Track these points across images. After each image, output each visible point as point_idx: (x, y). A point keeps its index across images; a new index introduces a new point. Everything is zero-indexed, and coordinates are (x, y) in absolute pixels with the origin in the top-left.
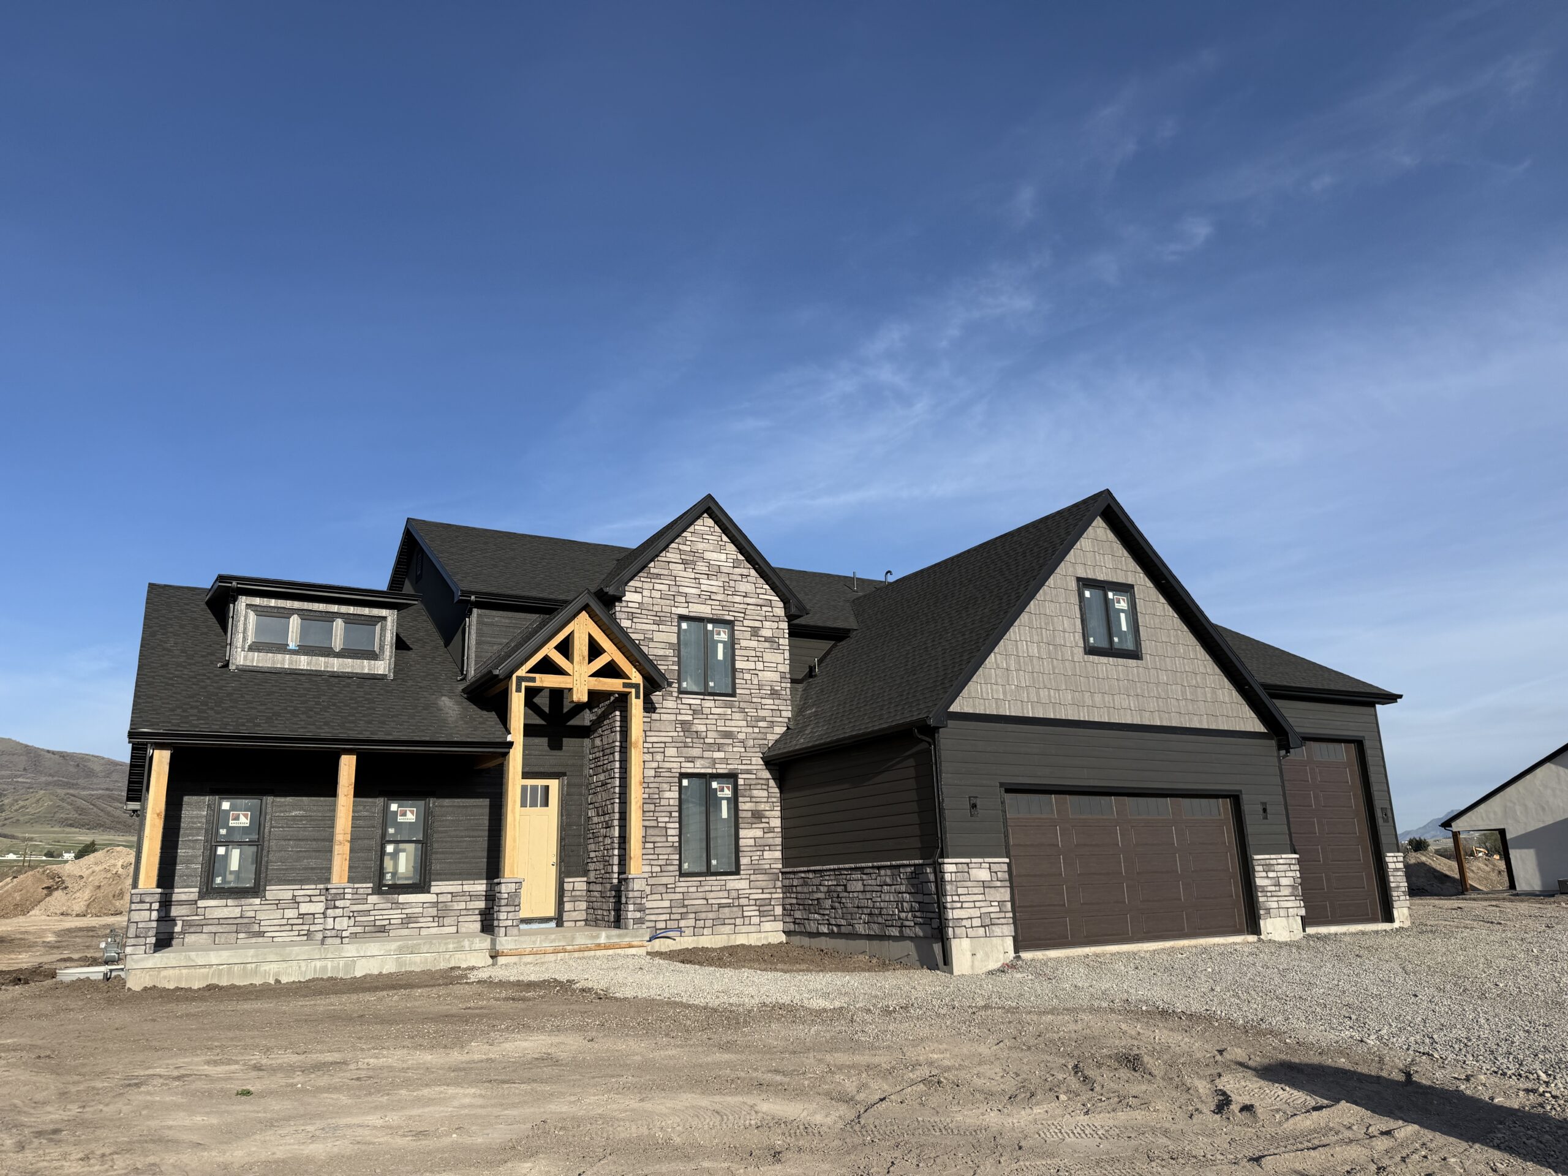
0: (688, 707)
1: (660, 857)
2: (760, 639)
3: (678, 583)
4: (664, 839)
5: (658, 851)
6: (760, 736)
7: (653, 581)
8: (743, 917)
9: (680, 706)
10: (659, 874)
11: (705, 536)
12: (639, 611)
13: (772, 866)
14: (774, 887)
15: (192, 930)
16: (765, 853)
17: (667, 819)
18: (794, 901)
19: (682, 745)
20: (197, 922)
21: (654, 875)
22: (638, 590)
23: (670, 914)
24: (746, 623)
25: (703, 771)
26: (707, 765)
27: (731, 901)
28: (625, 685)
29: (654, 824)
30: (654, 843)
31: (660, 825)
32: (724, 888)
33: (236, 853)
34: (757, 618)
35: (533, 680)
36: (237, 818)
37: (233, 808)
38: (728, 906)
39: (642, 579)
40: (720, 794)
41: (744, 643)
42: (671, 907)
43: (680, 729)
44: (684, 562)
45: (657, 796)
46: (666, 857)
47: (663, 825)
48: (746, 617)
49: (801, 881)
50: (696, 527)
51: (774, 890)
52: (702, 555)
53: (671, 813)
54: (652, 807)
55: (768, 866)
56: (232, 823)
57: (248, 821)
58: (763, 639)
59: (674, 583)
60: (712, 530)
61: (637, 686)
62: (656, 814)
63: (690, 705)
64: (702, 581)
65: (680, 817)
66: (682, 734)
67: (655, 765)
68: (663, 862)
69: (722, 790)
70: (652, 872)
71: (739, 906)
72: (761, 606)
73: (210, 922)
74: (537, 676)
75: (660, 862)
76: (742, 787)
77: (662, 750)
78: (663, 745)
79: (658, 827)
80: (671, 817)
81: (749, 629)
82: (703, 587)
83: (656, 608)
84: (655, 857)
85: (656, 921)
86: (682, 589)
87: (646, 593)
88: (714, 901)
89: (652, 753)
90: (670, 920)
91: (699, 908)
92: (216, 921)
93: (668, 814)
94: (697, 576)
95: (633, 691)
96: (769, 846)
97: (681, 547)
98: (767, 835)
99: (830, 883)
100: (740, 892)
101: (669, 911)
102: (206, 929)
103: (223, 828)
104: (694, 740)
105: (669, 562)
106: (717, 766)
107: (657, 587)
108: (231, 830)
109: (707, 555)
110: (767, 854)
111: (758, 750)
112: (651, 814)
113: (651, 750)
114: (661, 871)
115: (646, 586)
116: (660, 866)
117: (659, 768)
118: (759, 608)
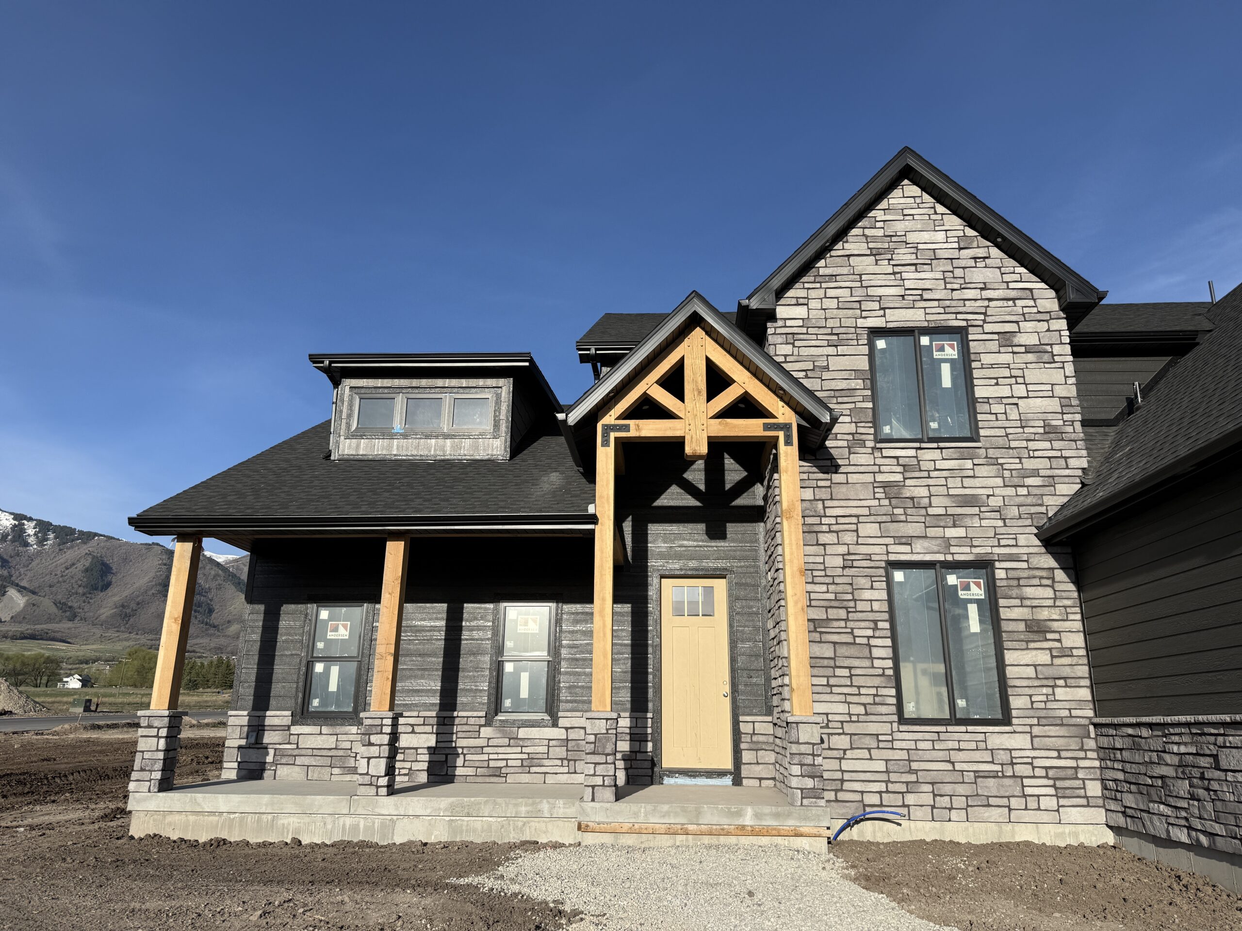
0: (894, 461)
1: (863, 691)
2: (1016, 349)
3: (865, 284)
4: (867, 663)
5: (857, 681)
6: (1029, 500)
7: (824, 285)
8: (1025, 796)
9: (879, 461)
10: (862, 718)
11: (906, 212)
12: (804, 330)
13: (1074, 713)
14: (1082, 749)
15: (284, 761)
16: (1058, 691)
17: (870, 633)
18: (1120, 776)
19: (888, 518)
20: (290, 752)
21: (854, 718)
22: (801, 301)
23: (887, 782)
24: (988, 328)
25: (928, 558)
26: (936, 549)
27: (999, 768)
28: (767, 427)
29: (848, 639)
30: (850, 668)
31: (858, 640)
32: (982, 745)
33: (335, 670)
34: (1008, 318)
35: (627, 428)
36: (336, 629)
37: (331, 618)
38: (995, 775)
39: (807, 285)
40: (963, 595)
41: (987, 359)
42: (887, 772)
43: (883, 496)
44: (874, 253)
45: (850, 597)
46: (873, 691)
47: (865, 641)
48: (988, 319)
49: (1128, 742)
50: (891, 201)
51: (1082, 754)
52: (903, 239)
53: (875, 622)
54: (842, 614)
55: (1066, 713)
56: (331, 635)
57: (347, 633)
58: (1023, 349)
59: (859, 284)
60: (918, 200)
61: (786, 427)
62: (851, 624)
63: (897, 458)
64: (905, 276)
65: (893, 628)
66: (886, 502)
67: (843, 549)
68: (870, 700)
69: (967, 588)
70: (850, 715)
71: (1014, 776)
72: (1014, 300)
73: (303, 752)
74: (632, 423)
75: (863, 700)
76: (1004, 583)
77: (854, 527)
78: (854, 520)
79: (854, 643)
80: (875, 628)
81: (996, 337)
82: (908, 284)
83: (830, 323)
84: (855, 690)
85: (862, 792)
86: (871, 291)
87: (813, 304)
88: (965, 767)
89: (837, 532)
90: (887, 792)
91: (938, 777)
92: (310, 752)
93: (872, 625)
94: (897, 269)
95: (781, 435)
96: (1065, 678)
97: (868, 232)
98: (1057, 661)
99: (1183, 749)
100: (1014, 754)
101: (884, 777)
102: (299, 761)
103: (320, 641)
104: (909, 511)
105: (849, 256)
106: (953, 550)
107: (831, 293)
108: (329, 643)
109: (912, 238)
110: (1060, 693)
111: (1029, 522)
112: (842, 624)
113: (834, 528)
114: (866, 714)
115: (813, 294)
116: (864, 705)
117: (849, 554)
118: (1011, 303)
